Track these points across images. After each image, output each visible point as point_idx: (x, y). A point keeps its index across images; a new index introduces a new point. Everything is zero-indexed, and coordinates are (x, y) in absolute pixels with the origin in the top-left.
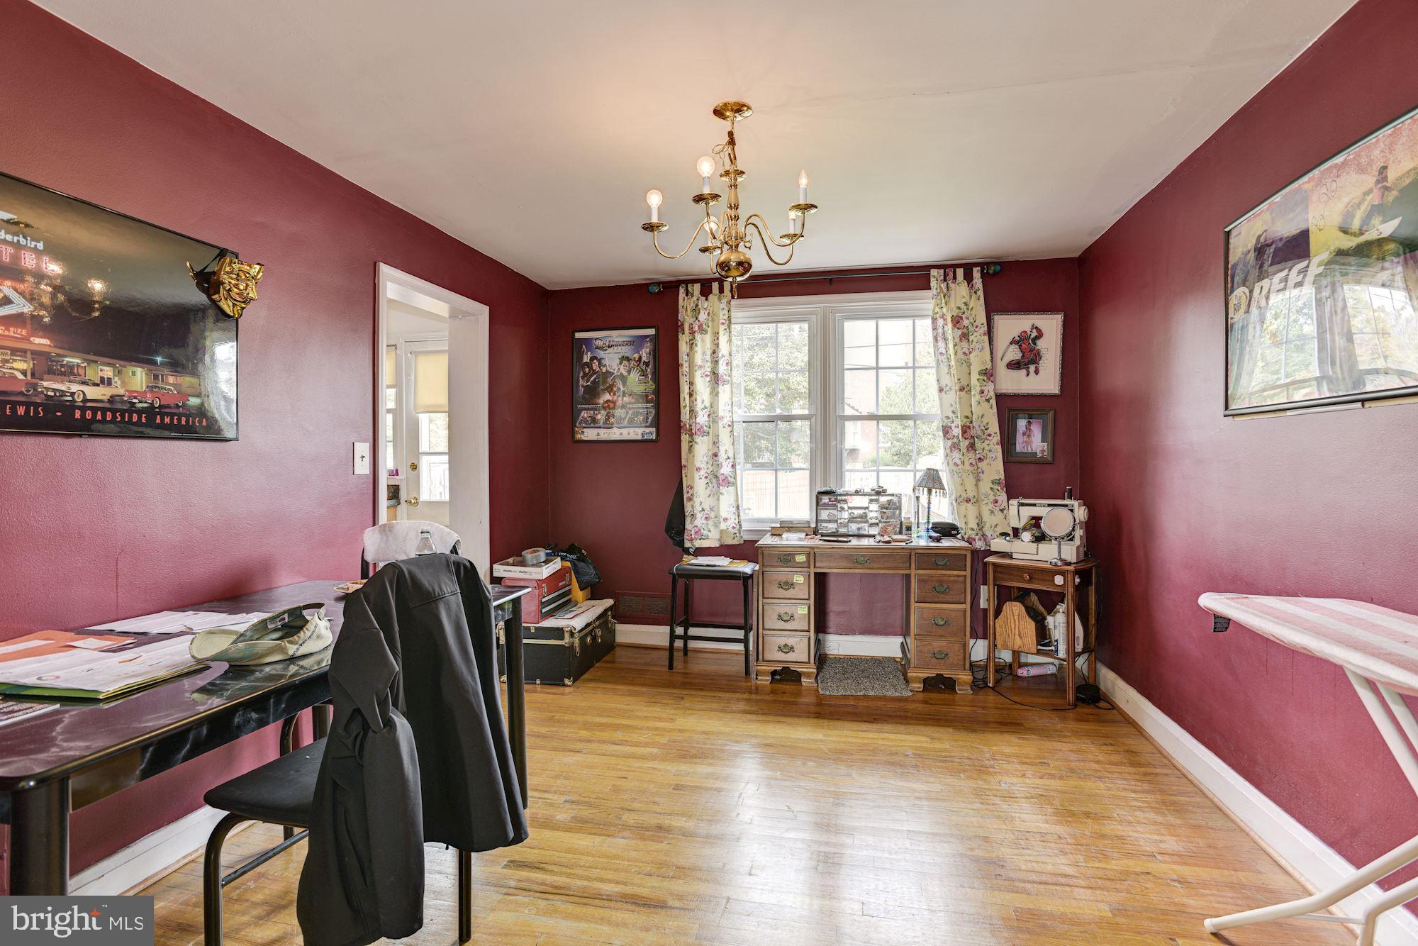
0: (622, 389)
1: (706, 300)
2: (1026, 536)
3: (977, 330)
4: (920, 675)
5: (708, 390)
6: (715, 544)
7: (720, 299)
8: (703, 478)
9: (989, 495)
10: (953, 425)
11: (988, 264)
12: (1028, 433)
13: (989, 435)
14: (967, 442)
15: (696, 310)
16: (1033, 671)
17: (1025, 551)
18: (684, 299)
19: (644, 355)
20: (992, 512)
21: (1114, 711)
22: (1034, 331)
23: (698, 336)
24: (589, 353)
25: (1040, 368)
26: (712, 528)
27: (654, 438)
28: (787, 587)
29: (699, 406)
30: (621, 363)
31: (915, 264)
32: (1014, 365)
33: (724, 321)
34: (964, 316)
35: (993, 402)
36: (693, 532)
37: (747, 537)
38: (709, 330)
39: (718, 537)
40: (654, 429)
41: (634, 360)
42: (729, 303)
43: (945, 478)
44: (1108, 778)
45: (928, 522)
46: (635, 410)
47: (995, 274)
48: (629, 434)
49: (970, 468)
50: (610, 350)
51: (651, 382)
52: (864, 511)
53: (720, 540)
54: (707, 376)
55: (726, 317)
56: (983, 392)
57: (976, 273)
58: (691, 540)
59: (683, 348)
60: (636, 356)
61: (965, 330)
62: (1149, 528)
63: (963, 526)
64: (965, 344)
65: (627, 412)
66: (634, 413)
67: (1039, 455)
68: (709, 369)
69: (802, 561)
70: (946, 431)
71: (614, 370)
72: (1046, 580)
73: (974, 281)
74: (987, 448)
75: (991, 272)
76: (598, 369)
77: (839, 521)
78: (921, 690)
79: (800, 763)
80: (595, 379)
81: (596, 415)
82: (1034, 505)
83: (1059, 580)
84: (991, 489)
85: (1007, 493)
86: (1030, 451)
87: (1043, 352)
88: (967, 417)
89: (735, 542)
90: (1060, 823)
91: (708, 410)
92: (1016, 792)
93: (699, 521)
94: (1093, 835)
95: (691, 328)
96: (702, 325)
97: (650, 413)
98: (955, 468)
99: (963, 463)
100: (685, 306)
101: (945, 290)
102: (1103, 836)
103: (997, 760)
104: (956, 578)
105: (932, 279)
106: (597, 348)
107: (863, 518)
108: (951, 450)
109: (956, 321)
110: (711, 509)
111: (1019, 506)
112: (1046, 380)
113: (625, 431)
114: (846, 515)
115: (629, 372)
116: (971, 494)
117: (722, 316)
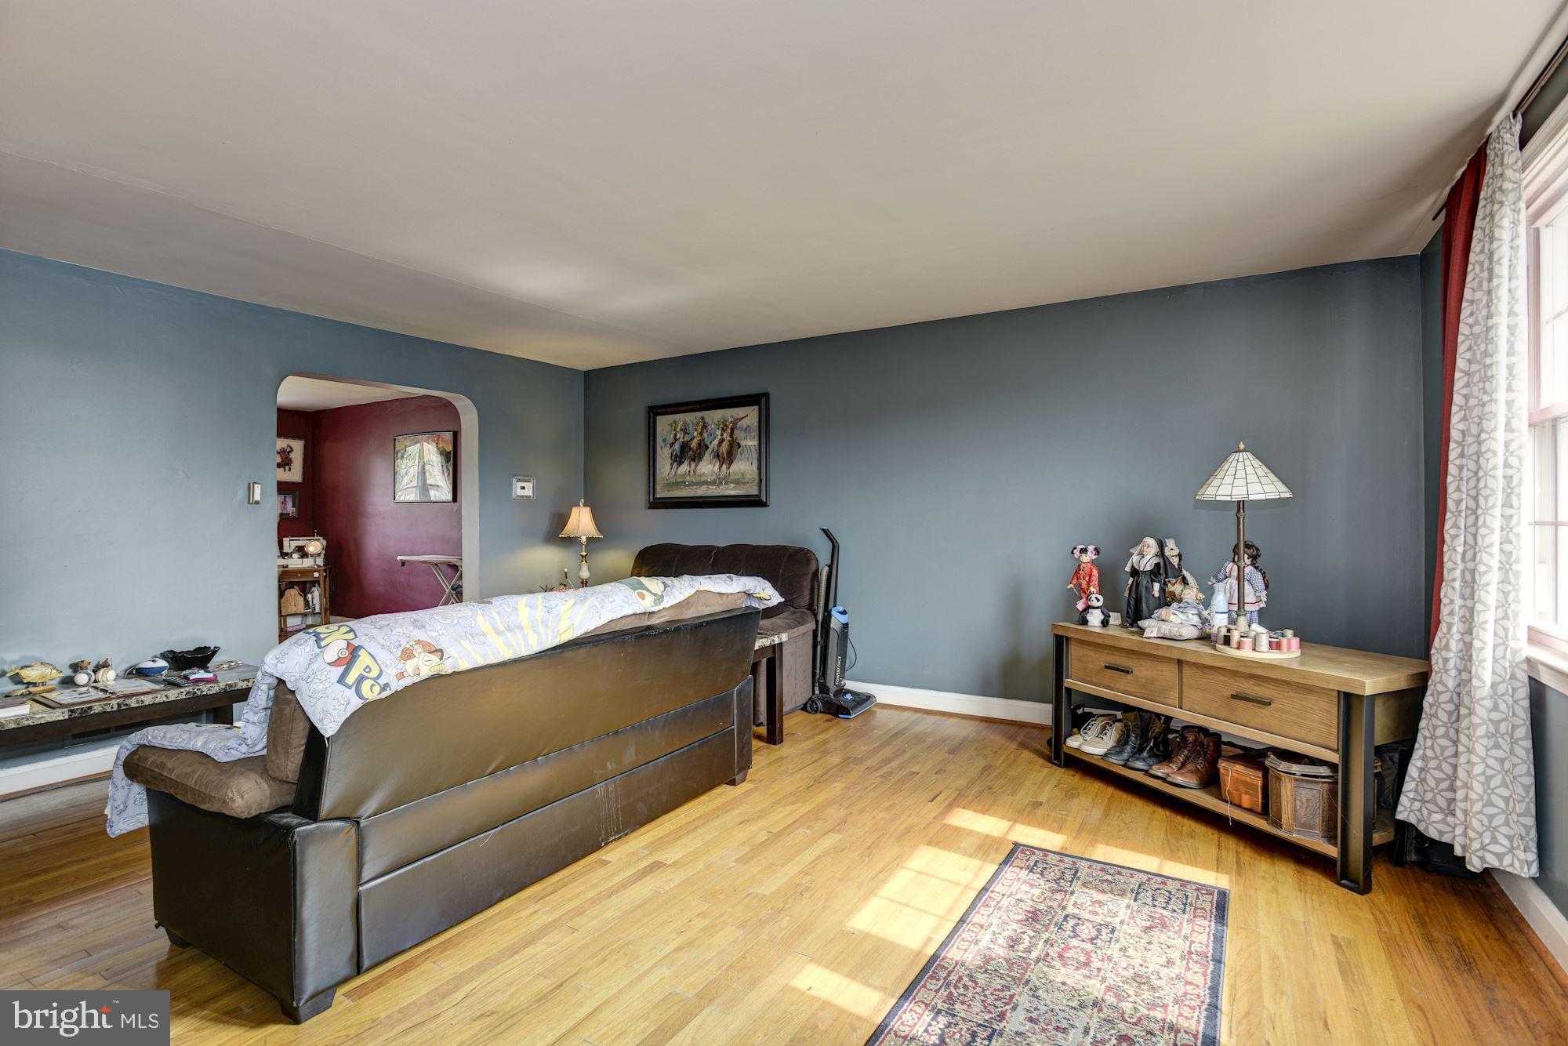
2: (295, 556)
12: (285, 503)
17: (294, 562)
22: (289, 448)
25: (292, 468)
62: (359, 547)
67: (291, 515)
72: (309, 576)
82: (300, 540)
83: (316, 575)
86: (288, 512)
87: (293, 460)
111: (289, 542)
112: (295, 474)
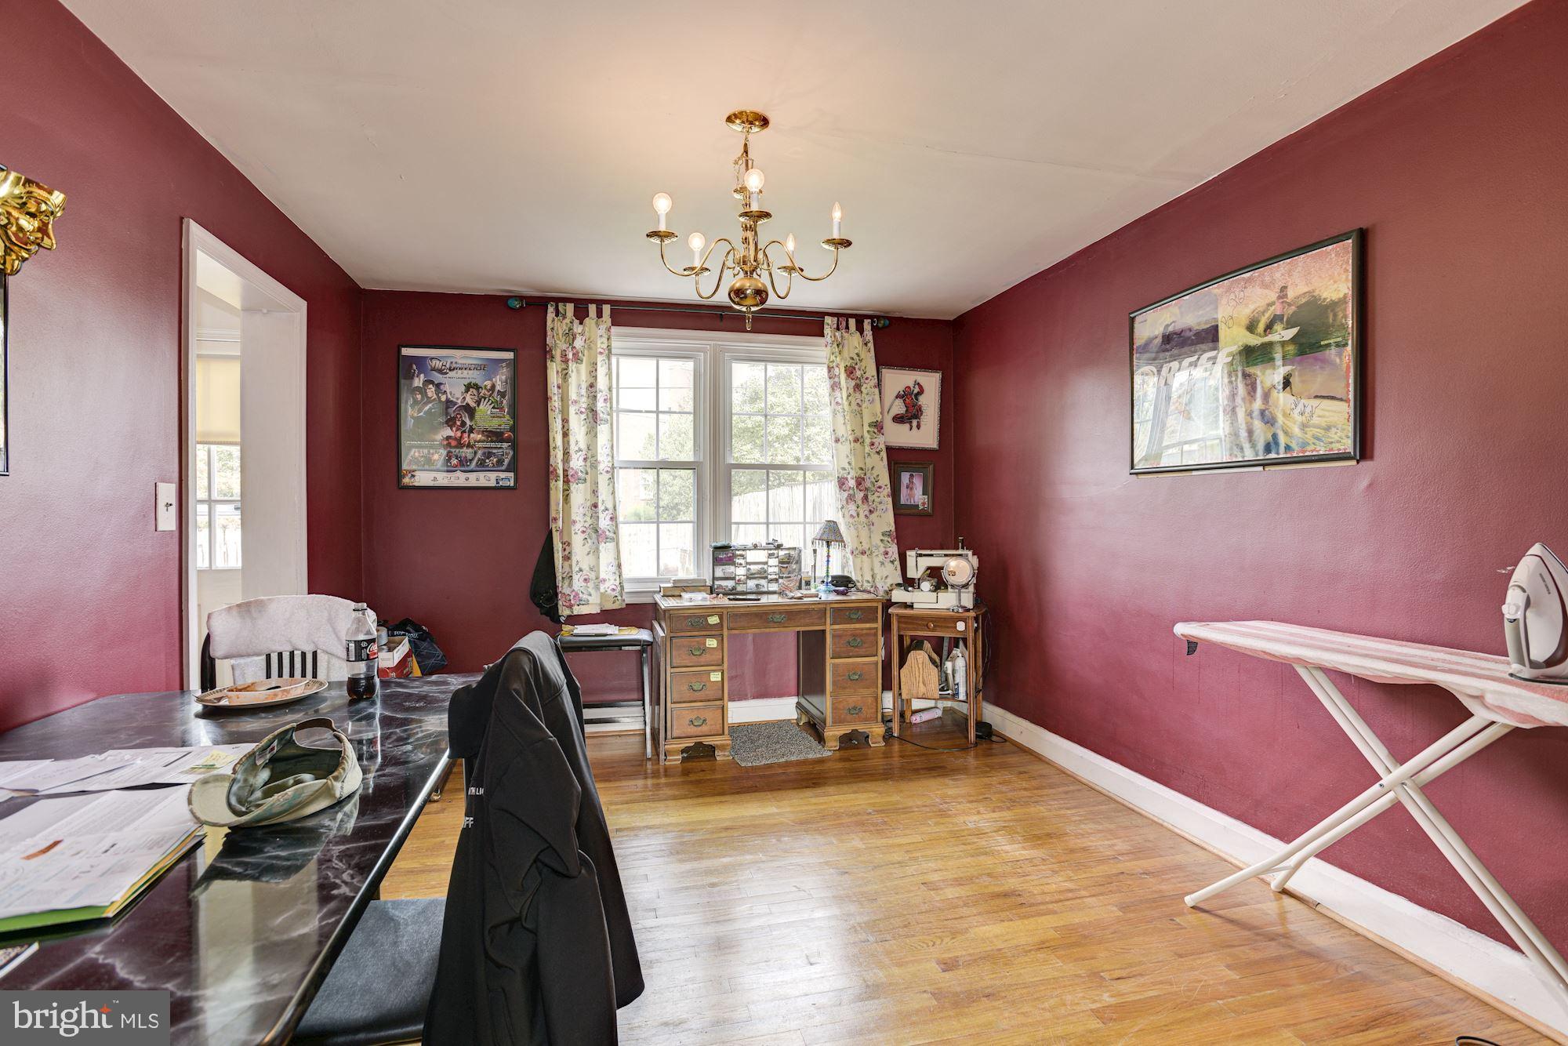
0: (468, 423)
1: (581, 323)
2: (926, 586)
3: (867, 381)
4: (836, 733)
5: (584, 430)
6: (595, 610)
7: (597, 324)
8: (579, 532)
9: (880, 546)
10: (849, 477)
11: (878, 317)
12: (910, 487)
13: (880, 487)
14: (862, 494)
15: (571, 336)
16: (926, 717)
17: (924, 599)
18: (553, 320)
19: (499, 383)
20: (882, 563)
21: (1008, 743)
22: (917, 386)
23: (572, 366)
24: (422, 376)
25: (922, 423)
26: (593, 592)
27: (512, 484)
28: (698, 653)
29: (573, 448)
30: (467, 391)
31: (808, 310)
32: (899, 419)
33: (602, 351)
34: (857, 367)
35: (884, 454)
36: (572, 597)
37: (629, 600)
38: (585, 359)
39: (599, 602)
40: (511, 475)
41: (485, 388)
42: (609, 330)
43: (843, 528)
44: (1043, 801)
45: (828, 576)
46: (486, 450)
47: (884, 327)
48: (478, 480)
49: (865, 520)
50: (451, 374)
51: (508, 417)
52: (760, 566)
53: (600, 604)
54: (582, 412)
55: (605, 346)
56: (873, 445)
57: (867, 324)
58: (571, 607)
59: (553, 378)
60: (488, 383)
61: (858, 381)
62: (1040, 574)
63: (860, 579)
64: (858, 395)
65: (475, 453)
66: (484, 453)
68: (585, 406)
69: (715, 622)
70: (841, 483)
71: (457, 399)
72: (948, 627)
73: (865, 333)
74: (877, 500)
75: (880, 325)
76: (435, 396)
77: (737, 578)
78: (838, 748)
79: (774, 840)
80: (430, 409)
81: (433, 454)
82: (932, 555)
83: (961, 626)
84: (882, 540)
85: (898, 544)
86: (912, 503)
87: (924, 408)
88: (861, 469)
89: (616, 606)
90: (1033, 847)
91: (584, 453)
92: (984, 828)
93: (578, 583)
94: (1065, 852)
95: (564, 355)
96: (578, 353)
97: (507, 454)
98: (851, 520)
99: (858, 515)
100: (556, 328)
101: (839, 339)
102: (1072, 851)
103: (949, 803)
104: (868, 631)
105: (826, 326)
106: (433, 369)
107: (762, 575)
108: (847, 502)
109: (850, 371)
110: (591, 569)
111: (917, 557)
112: (925, 435)
113: (473, 476)
114: (741, 572)
115: (478, 403)
116: (866, 546)
117: (601, 344)
